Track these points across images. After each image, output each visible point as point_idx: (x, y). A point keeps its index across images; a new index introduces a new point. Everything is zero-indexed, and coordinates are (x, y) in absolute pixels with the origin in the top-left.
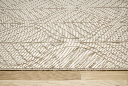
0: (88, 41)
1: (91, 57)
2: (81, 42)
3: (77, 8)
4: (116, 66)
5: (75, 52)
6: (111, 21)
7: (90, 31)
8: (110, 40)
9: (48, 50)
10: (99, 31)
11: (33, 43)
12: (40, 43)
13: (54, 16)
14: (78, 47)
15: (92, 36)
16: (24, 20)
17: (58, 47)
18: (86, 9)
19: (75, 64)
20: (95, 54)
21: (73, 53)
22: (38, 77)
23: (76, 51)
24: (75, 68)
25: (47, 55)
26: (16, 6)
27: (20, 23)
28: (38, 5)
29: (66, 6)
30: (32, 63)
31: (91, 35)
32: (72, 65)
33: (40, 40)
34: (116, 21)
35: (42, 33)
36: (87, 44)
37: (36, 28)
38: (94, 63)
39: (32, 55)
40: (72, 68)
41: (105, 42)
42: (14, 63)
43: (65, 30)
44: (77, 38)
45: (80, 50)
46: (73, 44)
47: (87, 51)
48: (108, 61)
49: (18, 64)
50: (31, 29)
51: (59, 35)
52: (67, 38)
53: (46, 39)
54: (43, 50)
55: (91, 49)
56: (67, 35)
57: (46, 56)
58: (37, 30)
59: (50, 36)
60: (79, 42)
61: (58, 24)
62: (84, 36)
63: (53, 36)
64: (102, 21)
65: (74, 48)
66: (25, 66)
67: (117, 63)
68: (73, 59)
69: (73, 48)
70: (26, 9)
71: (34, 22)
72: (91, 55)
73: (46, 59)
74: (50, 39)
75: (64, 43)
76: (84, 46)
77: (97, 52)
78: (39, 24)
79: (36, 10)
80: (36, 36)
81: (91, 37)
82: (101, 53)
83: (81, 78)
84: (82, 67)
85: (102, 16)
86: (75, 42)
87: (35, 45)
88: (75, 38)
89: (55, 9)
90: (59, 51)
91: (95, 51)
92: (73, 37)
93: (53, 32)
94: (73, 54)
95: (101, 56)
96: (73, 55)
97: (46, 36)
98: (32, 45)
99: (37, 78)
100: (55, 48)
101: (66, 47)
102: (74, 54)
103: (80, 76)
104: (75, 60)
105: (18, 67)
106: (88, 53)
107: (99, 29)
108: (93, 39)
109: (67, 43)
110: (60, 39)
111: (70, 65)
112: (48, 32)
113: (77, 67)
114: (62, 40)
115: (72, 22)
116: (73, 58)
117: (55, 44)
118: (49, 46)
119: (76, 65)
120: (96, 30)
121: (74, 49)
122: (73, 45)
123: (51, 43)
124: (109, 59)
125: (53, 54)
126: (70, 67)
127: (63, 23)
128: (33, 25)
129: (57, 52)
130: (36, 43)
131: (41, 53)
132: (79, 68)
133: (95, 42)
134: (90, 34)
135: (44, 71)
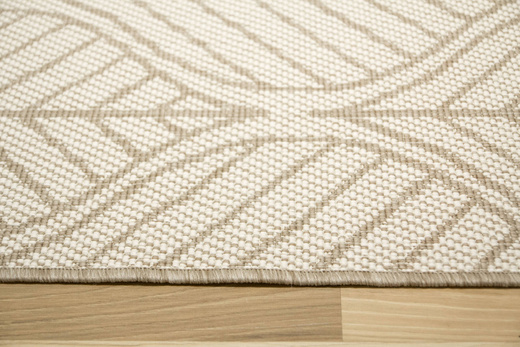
0: (398, 103)
1: (414, 204)
2: (353, 114)
5: (311, 170)
7: (416, 43)
9: (139, 157)
10: (475, 42)
11: (46, 114)
12: (94, 115)
14: (333, 141)
15: (428, 78)
17: (203, 141)
19: (306, 246)
20: (436, 186)
21: (301, 180)
22: (75, 320)
23: (318, 165)
24: (306, 266)
25: (136, 186)
30: (34, 234)
31: (418, 71)
32: (292, 249)
33: (90, 96)
35: (102, 52)
36: (391, 123)
37: (68, 21)
38: (428, 242)
39: (40, 189)
40: (291, 268)
41: (510, 113)
43: (252, 37)
44: (329, 88)
46: (304, 122)
47: (390, 168)
50: (35, 26)
51: (213, 66)
52: (261, 86)
53: (128, 90)
54: (108, 159)
55: (416, 153)
56: (263, 65)
57: (127, 193)
58: (73, 36)
59: (153, 74)
60: (337, 113)
62: (373, 77)
63: (175, 70)
65: (307, 149)
68: (299, 215)
69: (298, 149)
72: (415, 190)
73: (124, 213)
74: (158, 92)
75: (241, 113)
76: (372, 137)
77: (455, 173)
80: (63, 75)
81: (417, 82)
82: (480, 177)
83: (344, 331)
86: (313, 114)
87: (55, 127)
88: (315, 85)
90: (209, 165)
91: (440, 164)
92: (302, 80)
93: (179, 47)
94: (298, 181)
95: (475, 198)
96: (298, 190)
98: (39, 129)
99: (69, 325)
100: (189, 147)
101: (258, 142)
102: (305, 184)
103: (340, 315)
104: (312, 221)
107: (476, 29)
108: (431, 95)
109: (264, 113)
110: (216, 91)
111: (277, 251)
112: (142, 51)
113: (321, 265)
114: (233, 96)
116: (299, 207)
117: (187, 123)
118: (146, 134)
119: (313, 250)
120: (453, 36)
121: (304, 152)
122: (298, 127)
123: (160, 114)
125: (172, 184)
126: (277, 261)
129: (194, 174)
130: (62, 113)
131: (92, 177)
132: (336, 267)
133: (443, 112)
134: (414, 60)
135: (111, 288)
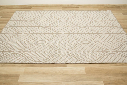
0: (71, 51)
2: (68, 52)
3: (67, 34)
4: (81, 62)
6: (83, 41)
7: (72, 46)
8: (81, 51)
9: (53, 55)
12: (49, 52)
13: (55, 38)
14: (66, 54)
16: (40, 40)
18: (72, 34)
26: (34, 32)
27: (38, 42)
28: (46, 31)
29: (61, 32)
31: (72, 49)
33: (49, 51)
34: (86, 41)
36: (70, 53)
37: (46, 44)
38: (72, 61)
39: (46, 58)
41: (79, 52)
42: (38, 61)
43: (60, 46)
44: (66, 50)
45: (67, 55)
47: (70, 56)
48: (78, 60)
49: (40, 61)
50: (44, 45)
51: (58, 48)
52: (61, 50)
54: (51, 55)
56: (61, 48)
57: (52, 58)
58: (47, 46)
61: (57, 43)
62: (69, 49)
63: (55, 49)
64: (79, 41)
66: (43, 62)
67: (82, 61)
68: (64, 59)
70: (40, 34)
71: (45, 41)
73: (52, 59)
74: (53, 50)
75: (60, 52)
76: (69, 54)
78: (48, 43)
79: (45, 34)
80: (46, 49)
83: (67, 66)
84: (67, 62)
85: (79, 39)
89: (55, 34)
90: (58, 56)
92: (64, 49)
93: (55, 47)
94: (64, 57)
95: (76, 58)
97: (51, 49)
100: (56, 54)
101: (61, 54)
105: (41, 62)
106: (70, 57)
107: (77, 45)
111: (62, 62)
112: (52, 47)
113: (65, 62)
114: (59, 51)
115: (64, 42)
117: (56, 53)
118: (53, 53)
121: (64, 55)
123: (54, 52)
124: (79, 59)
127: (59, 42)
128: (45, 43)
129: (57, 56)
131: (50, 57)
133: (74, 52)
